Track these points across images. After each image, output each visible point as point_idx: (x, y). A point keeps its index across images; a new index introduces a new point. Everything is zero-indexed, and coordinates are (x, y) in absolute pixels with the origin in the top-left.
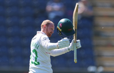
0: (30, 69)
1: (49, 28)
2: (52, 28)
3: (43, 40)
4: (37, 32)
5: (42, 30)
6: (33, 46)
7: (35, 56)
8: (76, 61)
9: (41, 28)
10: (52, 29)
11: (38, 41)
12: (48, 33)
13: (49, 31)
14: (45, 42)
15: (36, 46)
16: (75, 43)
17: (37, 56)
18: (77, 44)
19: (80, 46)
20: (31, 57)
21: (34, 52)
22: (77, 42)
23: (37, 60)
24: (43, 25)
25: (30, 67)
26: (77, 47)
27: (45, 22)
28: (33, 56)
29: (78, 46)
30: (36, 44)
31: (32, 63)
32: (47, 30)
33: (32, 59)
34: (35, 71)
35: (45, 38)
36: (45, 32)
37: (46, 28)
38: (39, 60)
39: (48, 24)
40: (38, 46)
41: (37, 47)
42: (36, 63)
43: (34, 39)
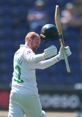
0: (12, 88)
1: (34, 41)
2: (37, 41)
3: (27, 54)
4: (21, 45)
5: (26, 43)
6: (16, 61)
7: (18, 73)
8: (70, 70)
9: (26, 40)
10: (38, 43)
11: (21, 56)
12: (33, 47)
13: (35, 45)
14: (30, 55)
15: (19, 61)
16: (64, 51)
17: (20, 72)
18: (67, 51)
19: (70, 53)
20: (14, 74)
21: (17, 69)
22: (65, 49)
23: (20, 77)
24: (28, 38)
25: (12, 85)
26: (67, 55)
27: (30, 34)
28: (16, 73)
29: (67, 53)
30: (19, 59)
31: (15, 80)
32: (32, 43)
33: (15, 76)
34: (18, 90)
35: (29, 52)
36: (30, 45)
37: (31, 41)
38: (23, 78)
39: (33, 37)
40: (21, 61)
41: (20, 63)
42: (20, 81)
43: (17, 53)
